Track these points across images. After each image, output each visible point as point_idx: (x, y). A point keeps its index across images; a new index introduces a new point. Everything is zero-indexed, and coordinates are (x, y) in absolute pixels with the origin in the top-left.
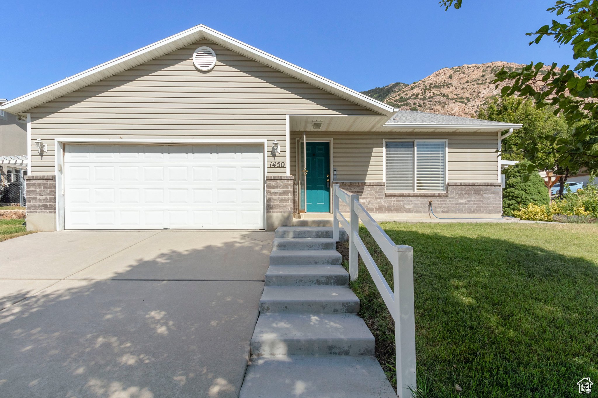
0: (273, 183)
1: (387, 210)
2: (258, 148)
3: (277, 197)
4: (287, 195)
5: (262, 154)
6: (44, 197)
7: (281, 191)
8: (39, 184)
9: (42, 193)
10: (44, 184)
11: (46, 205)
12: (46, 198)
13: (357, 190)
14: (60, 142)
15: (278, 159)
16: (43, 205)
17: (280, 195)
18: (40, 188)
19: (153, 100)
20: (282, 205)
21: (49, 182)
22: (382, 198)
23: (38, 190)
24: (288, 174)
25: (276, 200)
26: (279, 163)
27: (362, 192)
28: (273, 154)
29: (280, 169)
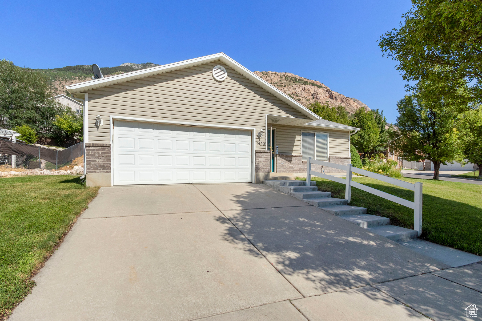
0: (260, 155)
1: (303, 171)
2: (250, 133)
3: (261, 163)
4: (267, 162)
5: (250, 136)
6: (102, 160)
7: (264, 159)
8: (97, 150)
9: (101, 157)
10: (103, 150)
11: (104, 167)
12: (104, 161)
14: (113, 118)
15: (261, 140)
16: (101, 166)
17: (264, 162)
18: (98, 153)
20: (265, 168)
21: (107, 149)
22: (300, 164)
23: (96, 155)
24: (267, 149)
25: (261, 165)
26: (261, 142)
28: (259, 137)
29: (262, 147)
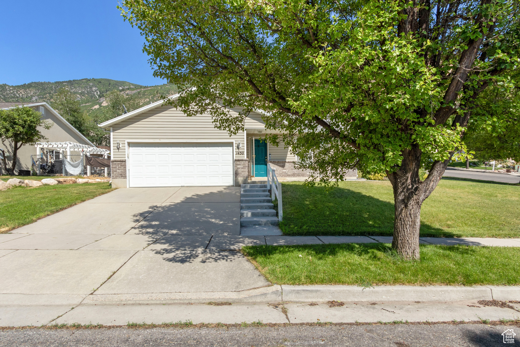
0: (238, 163)
1: (297, 175)
2: (230, 144)
3: (240, 170)
4: (245, 168)
5: (232, 147)
6: (121, 171)
7: (242, 166)
8: (118, 164)
9: (120, 169)
10: (121, 164)
11: (122, 175)
12: (122, 171)
13: (281, 165)
14: (128, 142)
15: (240, 150)
16: (120, 175)
17: (242, 168)
18: (118, 166)
19: (176, 120)
20: (243, 173)
21: (123, 163)
22: (295, 169)
23: (117, 167)
24: (245, 158)
25: (240, 171)
26: (241, 152)
27: (284, 166)
28: (238, 148)
29: (242, 155)
